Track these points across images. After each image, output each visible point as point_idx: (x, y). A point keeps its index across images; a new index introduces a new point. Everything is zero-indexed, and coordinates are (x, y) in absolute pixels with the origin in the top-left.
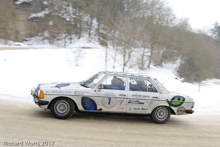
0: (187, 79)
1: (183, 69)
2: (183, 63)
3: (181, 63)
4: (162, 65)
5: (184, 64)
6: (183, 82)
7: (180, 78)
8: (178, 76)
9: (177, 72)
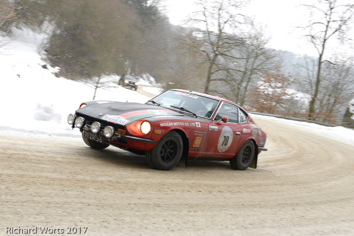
0: (66, 70)
1: (59, 48)
2: (58, 32)
3: (54, 32)
4: (10, 32)
5: (61, 35)
6: (57, 75)
7: (53, 66)
8: (49, 61)
9: (45, 53)
